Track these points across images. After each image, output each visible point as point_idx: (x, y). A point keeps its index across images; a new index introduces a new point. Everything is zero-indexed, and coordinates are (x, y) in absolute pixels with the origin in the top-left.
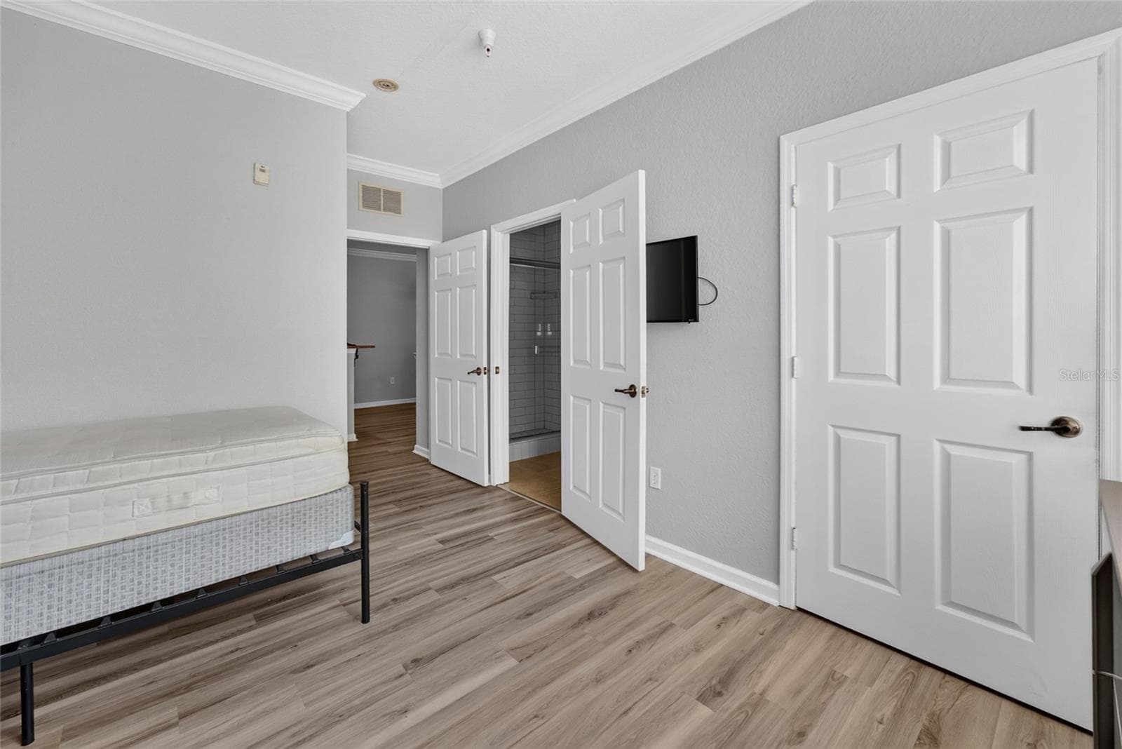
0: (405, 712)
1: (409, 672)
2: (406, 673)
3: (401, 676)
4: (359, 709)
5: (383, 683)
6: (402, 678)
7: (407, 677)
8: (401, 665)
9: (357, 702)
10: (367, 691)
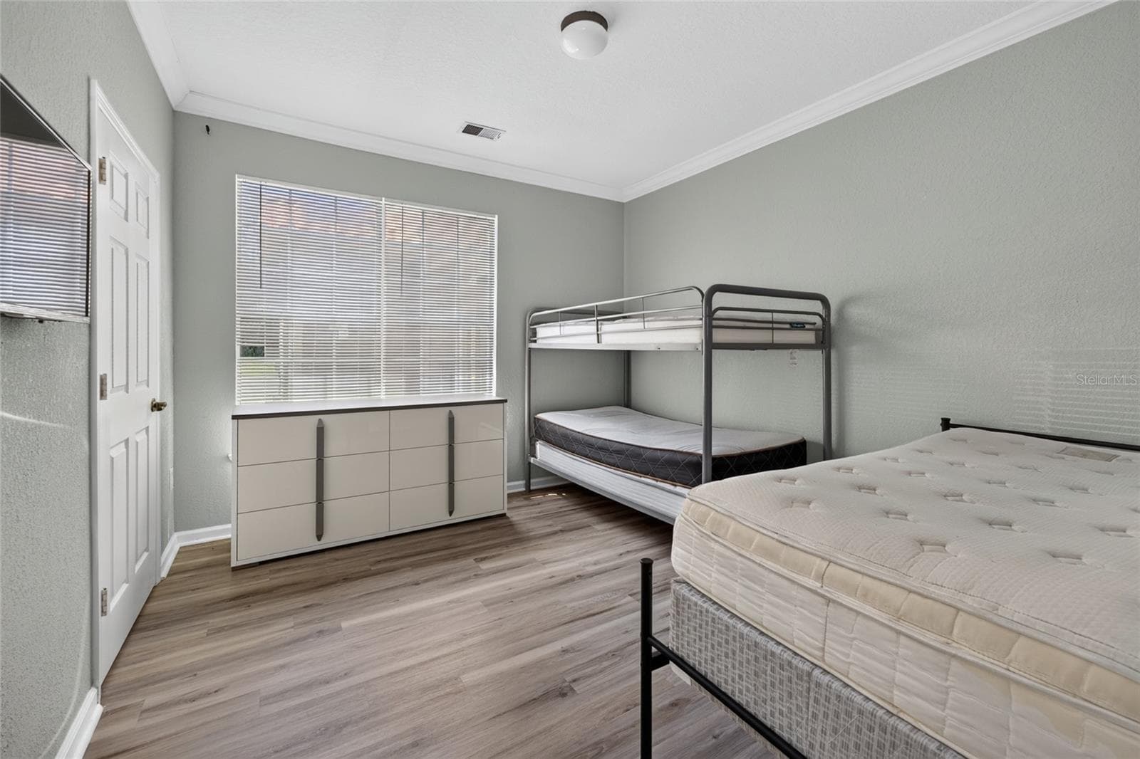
0: (565, 651)
1: (567, 684)
2: (570, 682)
3: (574, 681)
4: (600, 659)
5: (590, 676)
6: (574, 678)
7: (569, 679)
8: (578, 692)
9: (605, 664)
10: (601, 671)
